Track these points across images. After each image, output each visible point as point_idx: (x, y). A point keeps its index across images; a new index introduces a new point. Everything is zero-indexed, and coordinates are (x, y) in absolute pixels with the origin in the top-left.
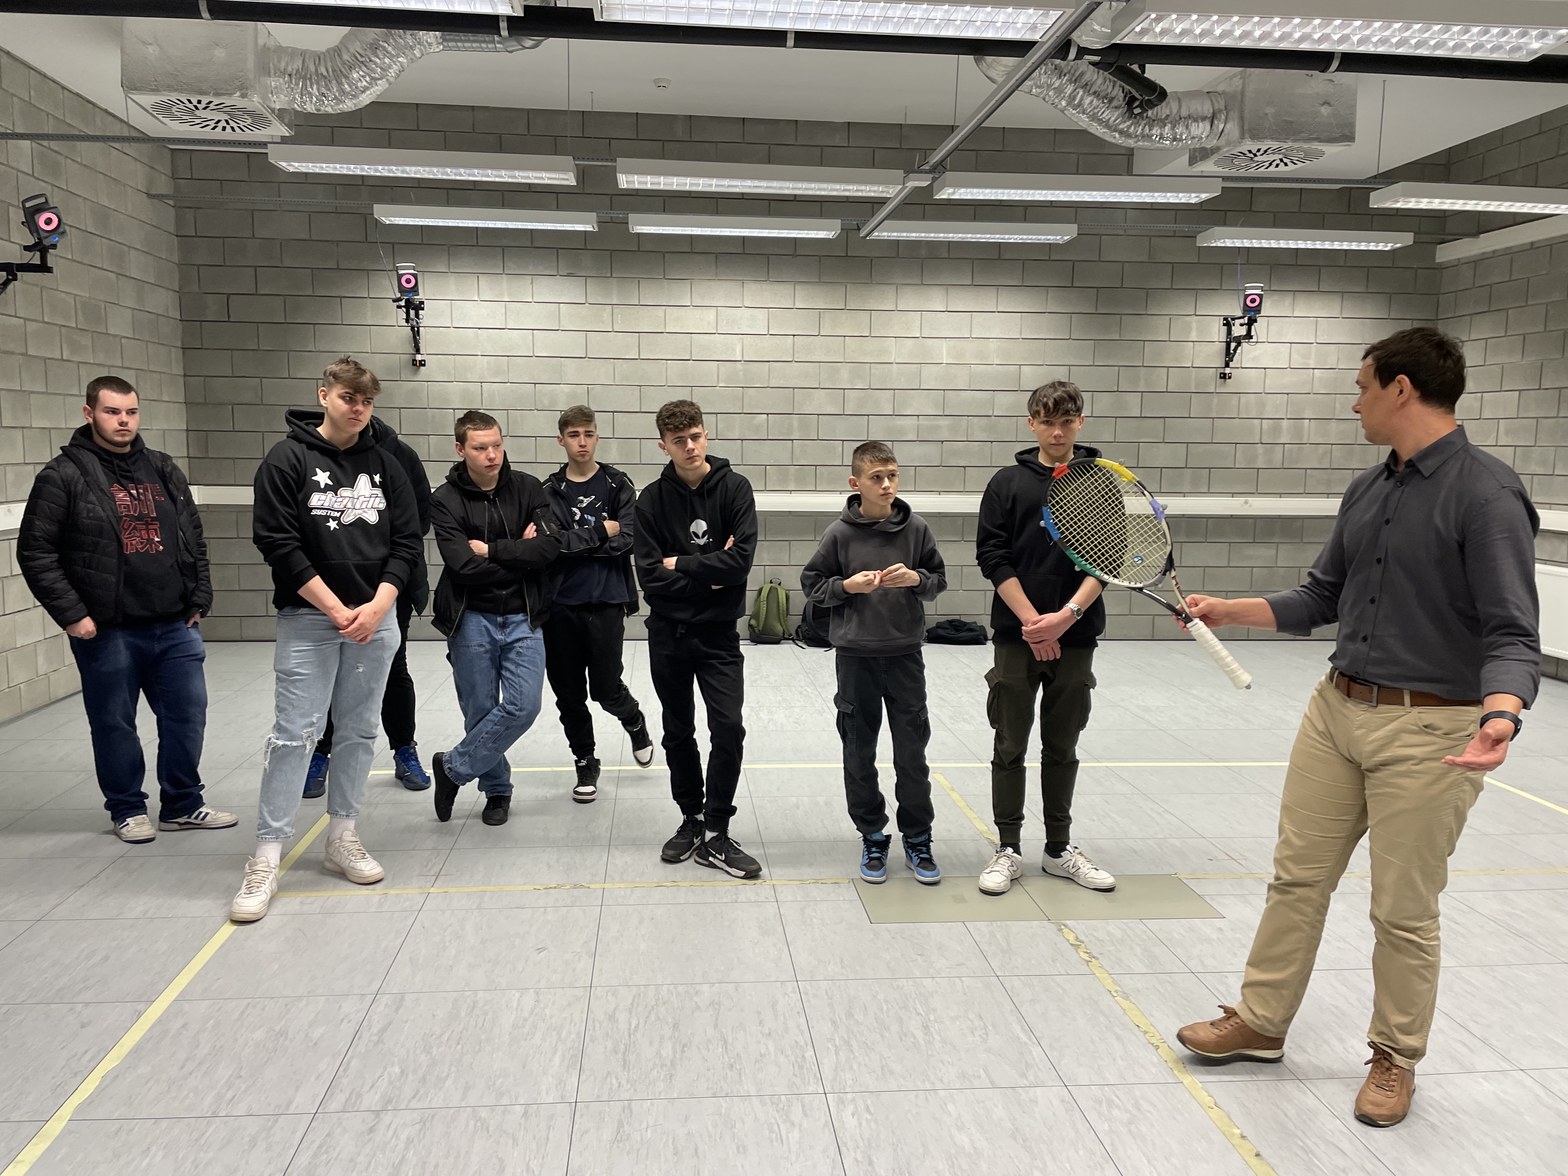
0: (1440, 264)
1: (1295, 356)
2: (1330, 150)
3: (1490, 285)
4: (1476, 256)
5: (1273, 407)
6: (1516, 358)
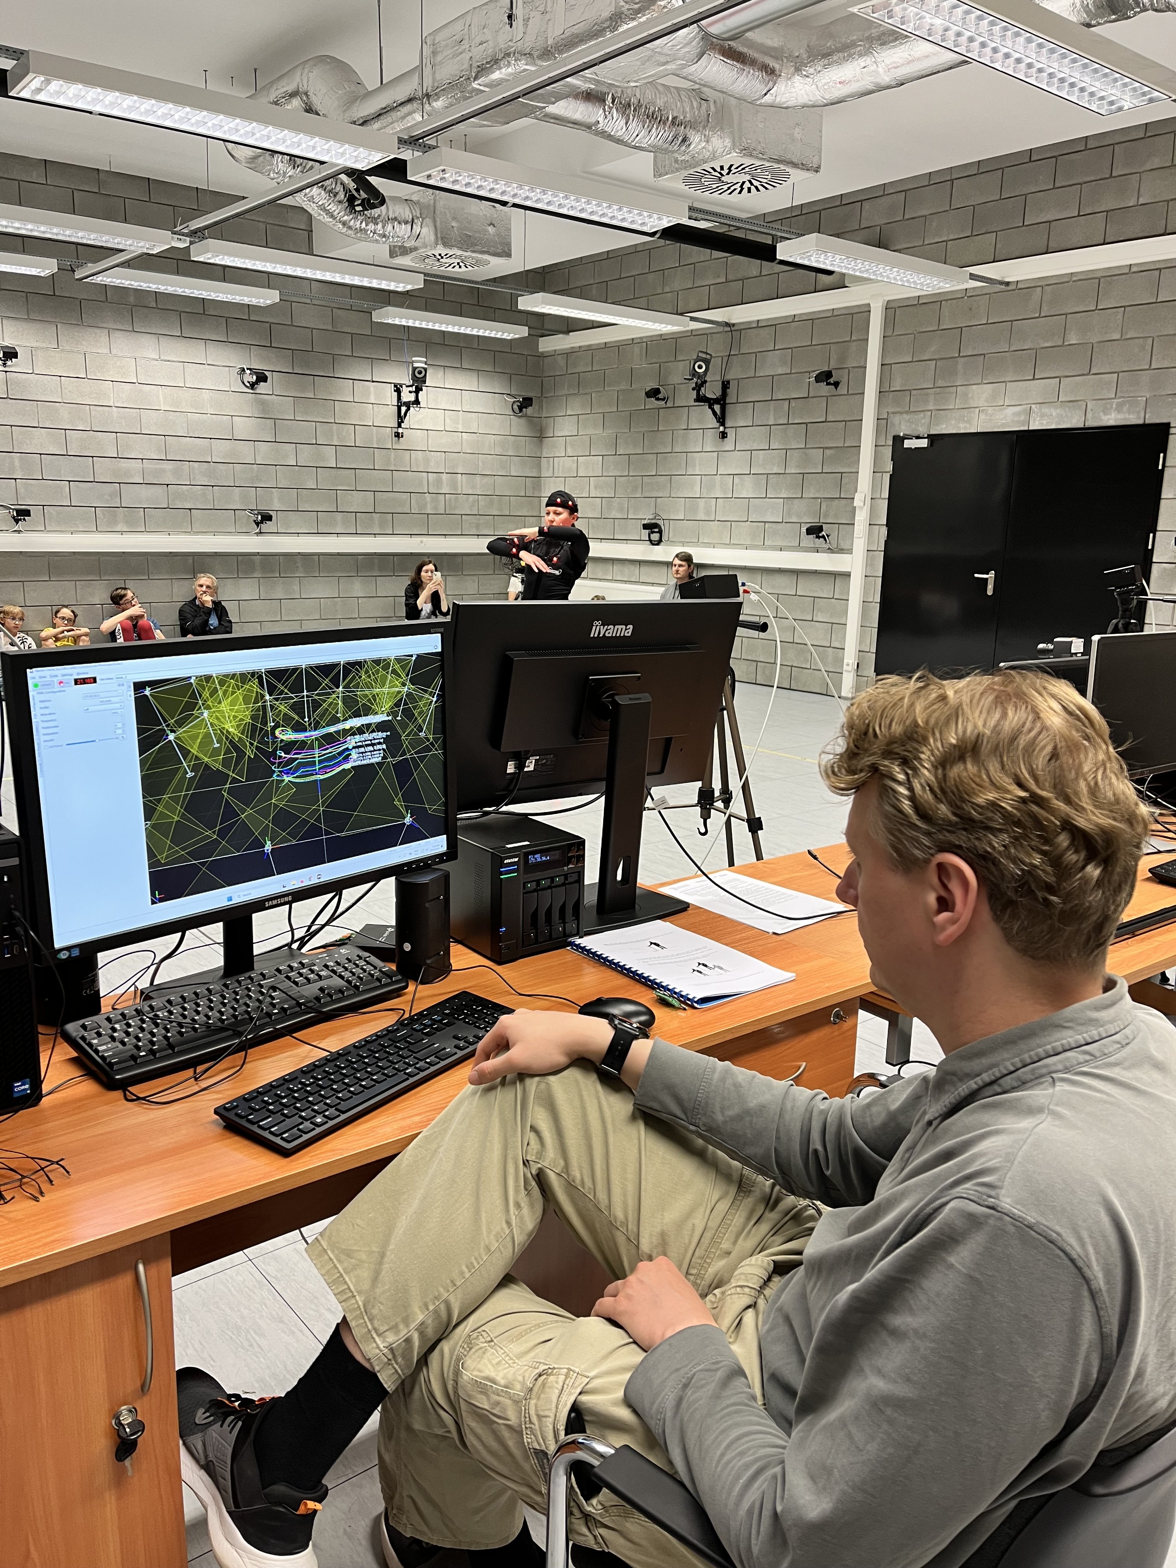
0: (542, 353)
1: (447, 421)
2: (494, 261)
3: (579, 373)
4: (566, 349)
5: (436, 463)
6: (599, 431)
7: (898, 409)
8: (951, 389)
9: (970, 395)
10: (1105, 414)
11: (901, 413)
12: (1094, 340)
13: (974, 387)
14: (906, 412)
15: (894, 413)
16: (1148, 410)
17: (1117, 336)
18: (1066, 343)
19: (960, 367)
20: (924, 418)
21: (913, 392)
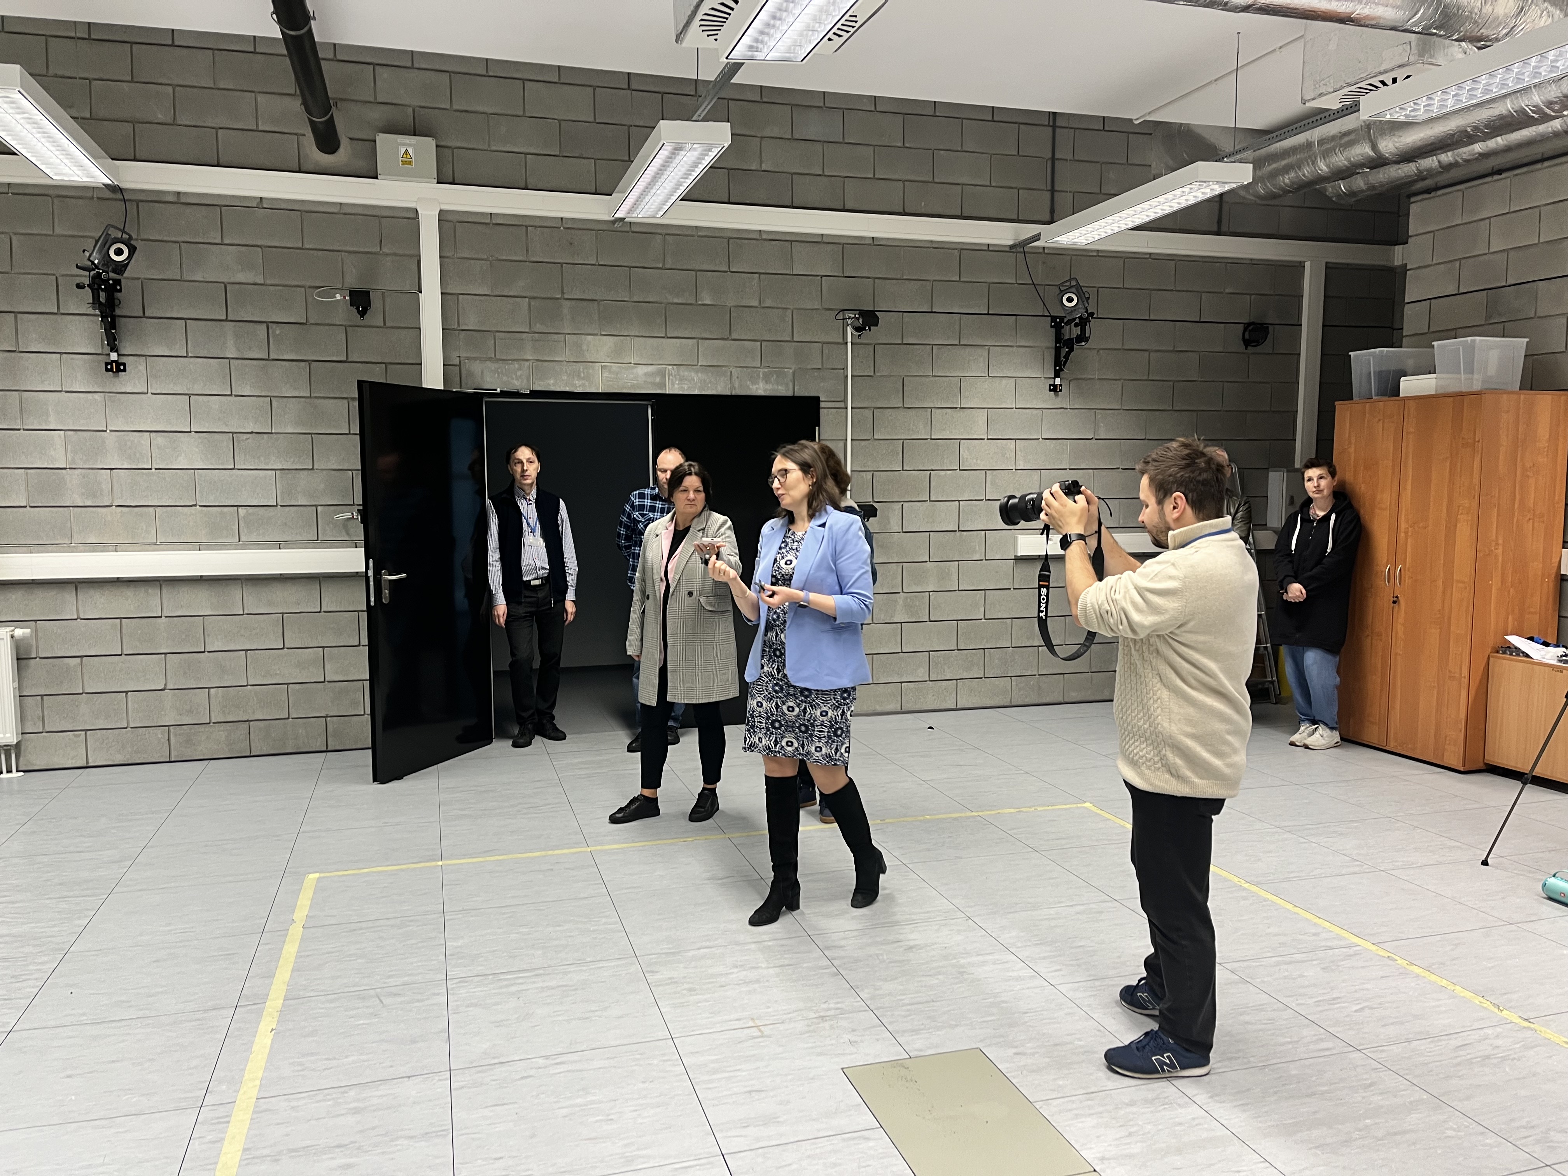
7: (478, 355)
8: (556, 336)
9: (585, 347)
10: (753, 383)
11: (482, 360)
12: (730, 303)
13: (589, 337)
14: (490, 359)
15: (468, 358)
16: (796, 383)
17: (755, 303)
18: (700, 303)
19: (566, 311)
20: (520, 369)
21: (497, 334)
